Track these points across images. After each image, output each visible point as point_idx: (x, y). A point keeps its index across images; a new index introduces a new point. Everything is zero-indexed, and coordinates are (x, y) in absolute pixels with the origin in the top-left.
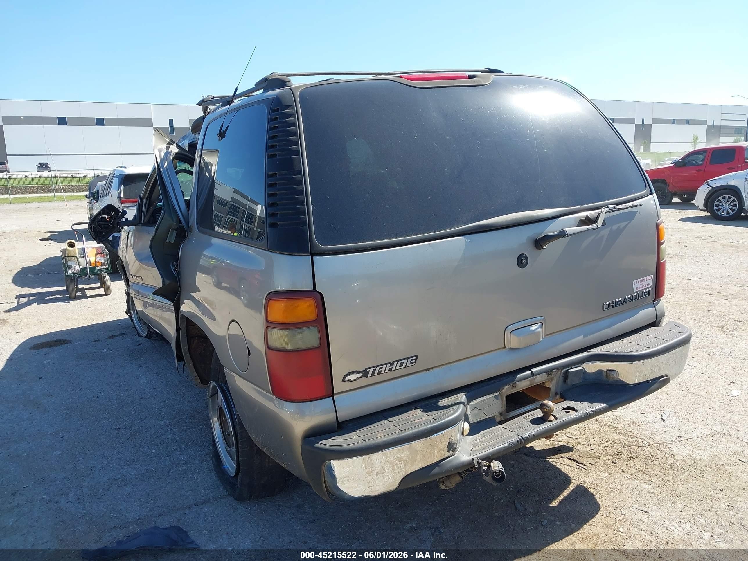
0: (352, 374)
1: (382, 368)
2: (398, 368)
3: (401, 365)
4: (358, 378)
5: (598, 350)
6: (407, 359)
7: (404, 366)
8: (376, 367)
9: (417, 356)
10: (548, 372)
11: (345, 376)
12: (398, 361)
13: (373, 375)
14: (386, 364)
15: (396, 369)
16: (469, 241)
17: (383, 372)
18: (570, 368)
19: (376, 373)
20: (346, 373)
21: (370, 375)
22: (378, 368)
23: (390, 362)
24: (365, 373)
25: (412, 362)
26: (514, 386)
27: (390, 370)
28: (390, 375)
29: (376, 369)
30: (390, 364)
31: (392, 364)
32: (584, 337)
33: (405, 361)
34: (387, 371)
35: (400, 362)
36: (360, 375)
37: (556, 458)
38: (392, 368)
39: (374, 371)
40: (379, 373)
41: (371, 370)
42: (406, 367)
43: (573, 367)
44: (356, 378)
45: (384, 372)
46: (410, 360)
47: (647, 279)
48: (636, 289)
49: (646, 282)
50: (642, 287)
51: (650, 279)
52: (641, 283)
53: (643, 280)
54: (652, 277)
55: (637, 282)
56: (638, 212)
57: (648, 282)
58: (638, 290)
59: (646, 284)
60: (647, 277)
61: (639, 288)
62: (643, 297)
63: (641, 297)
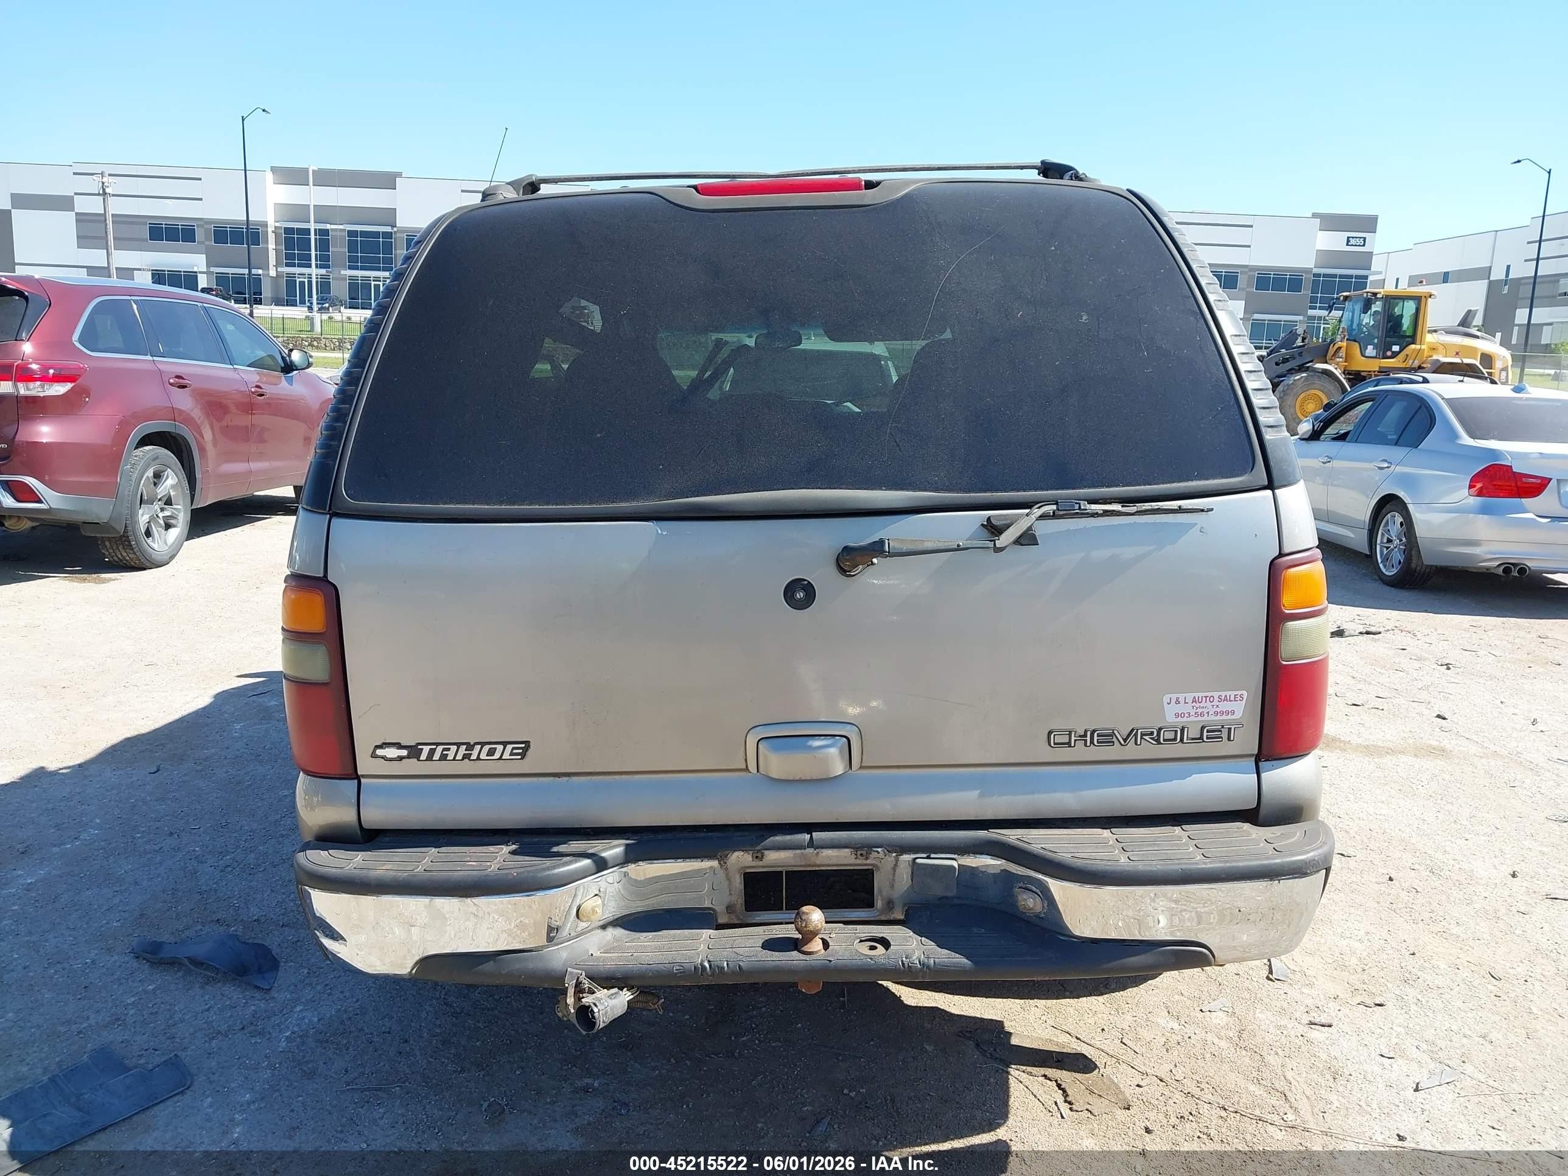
0: (388, 747)
1: (449, 749)
2: (483, 756)
3: (491, 752)
4: (400, 758)
5: (1011, 836)
6: (505, 744)
7: (497, 756)
8: (438, 744)
9: (527, 743)
10: (857, 848)
11: (377, 747)
12: (483, 744)
13: (430, 757)
14: (459, 745)
15: (478, 758)
16: (665, 533)
17: (450, 757)
18: (925, 856)
19: (437, 756)
20: (378, 744)
21: (424, 756)
22: (440, 749)
23: (469, 743)
24: (414, 752)
25: (515, 751)
26: (759, 857)
27: (466, 757)
28: (467, 767)
29: (435, 749)
30: (465, 746)
31: (470, 747)
32: (981, 795)
33: (500, 748)
34: (459, 757)
35: (486, 748)
36: (404, 753)
37: (1030, 1074)
38: (471, 754)
39: (432, 752)
40: (443, 757)
41: (426, 749)
42: (500, 758)
43: (932, 856)
44: (396, 756)
45: (454, 759)
46: (509, 747)
47: (1223, 698)
48: (1177, 715)
49: (1217, 706)
50: (1202, 715)
51: (1232, 699)
52: (1198, 705)
53: (1204, 699)
54: (1245, 697)
55: (1182, 700)
56: (1198, 527)
57: (1225, 706)
58: (1185, 719)
59: (1217, 709)
60: (1223, 694)
61: (1186, 715)
62: (1204, 741)
63: (1193, 739)
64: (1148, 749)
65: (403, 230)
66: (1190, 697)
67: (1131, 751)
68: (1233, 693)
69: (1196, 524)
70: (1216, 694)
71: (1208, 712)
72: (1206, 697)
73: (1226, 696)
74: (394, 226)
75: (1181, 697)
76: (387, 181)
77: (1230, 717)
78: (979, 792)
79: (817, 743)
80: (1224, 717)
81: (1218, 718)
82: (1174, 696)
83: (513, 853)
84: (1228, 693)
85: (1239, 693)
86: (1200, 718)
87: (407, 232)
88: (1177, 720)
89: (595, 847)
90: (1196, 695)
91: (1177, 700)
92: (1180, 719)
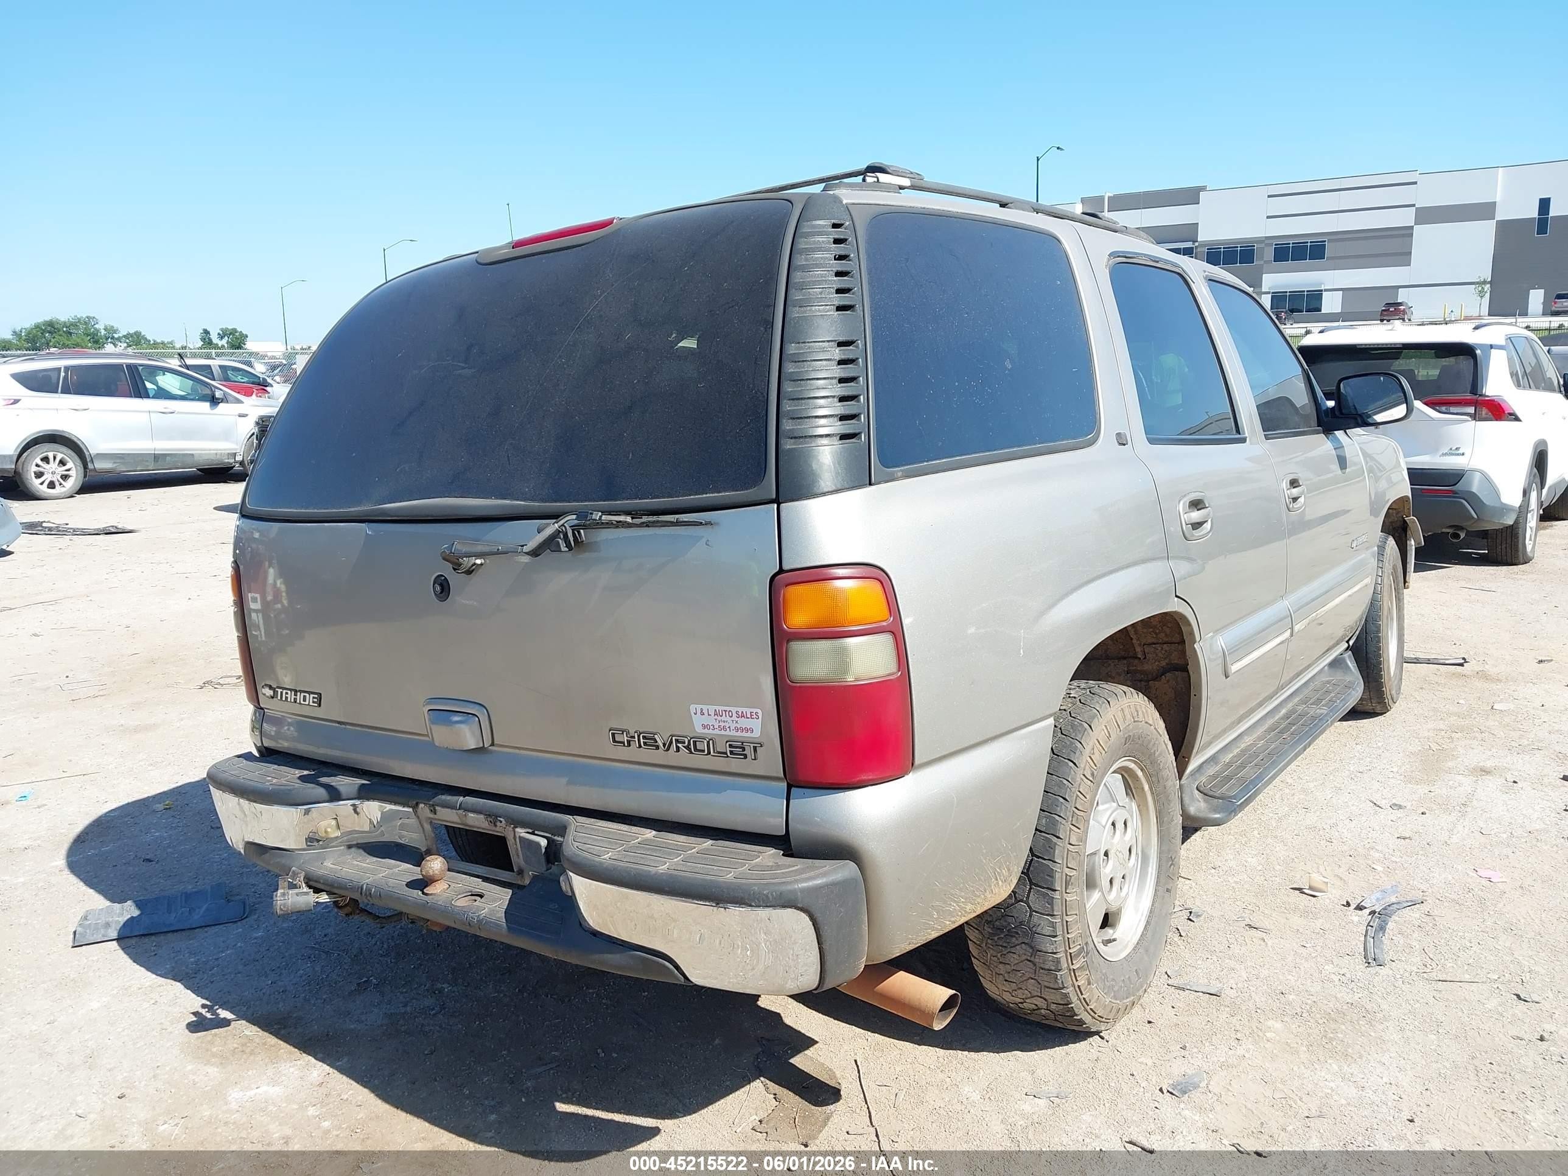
10: (487, 815)
26: (436, 811)
47: (740, 714)
48: (704, 727)
49: (737, 722)
50: (724, 728)
51: (749, 716)
52: (719, 718)
53: (724, 712)
54: (760, 715)
55: (705, 711)
56: (704, 540)
57: (743, 723)
58: (711, 731)
59: (737, 725)
60: (740, 710)
61: (711, 727)
62: (728, 757)
63: (719, 753)
64: (684, 758)
65: (1203, 244)
66: (712, 709)
67: (672, 757)
68: (748, 710)
69: (703, 537)
70: (734, 710)
71: (729, 727)
72: (725, 711)
73: (742, 712)
74: (1195, 241)
75: (705, 708)
76: (1190, 196)
77: (749, 734)
78: (567, 779)
79: (456, 718)
80: (744, 734)
81: (739, 734)
82: (699, 707)
83: (302, 778)
84: (744, 710)
85: (755, 710)
86: (723, 732)
87: (1208, 245)
88: (704, 731)
89: (340, 781)
90: (717, 708)
91: (702, 711)
92: (706, 731)
